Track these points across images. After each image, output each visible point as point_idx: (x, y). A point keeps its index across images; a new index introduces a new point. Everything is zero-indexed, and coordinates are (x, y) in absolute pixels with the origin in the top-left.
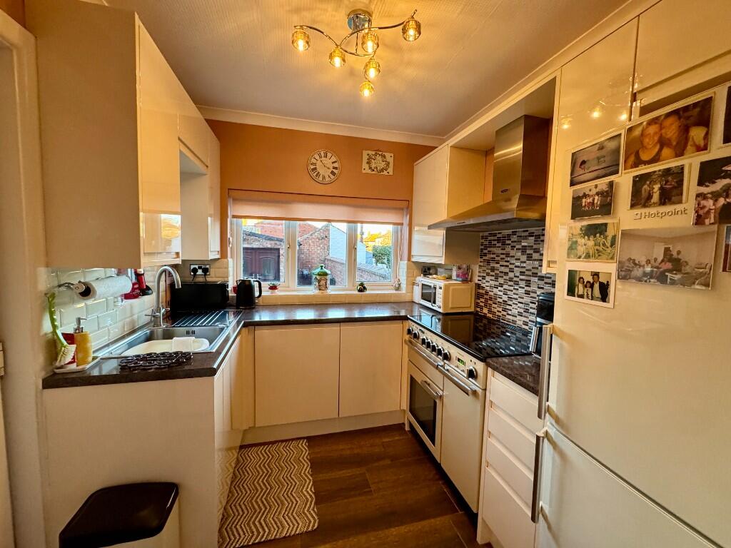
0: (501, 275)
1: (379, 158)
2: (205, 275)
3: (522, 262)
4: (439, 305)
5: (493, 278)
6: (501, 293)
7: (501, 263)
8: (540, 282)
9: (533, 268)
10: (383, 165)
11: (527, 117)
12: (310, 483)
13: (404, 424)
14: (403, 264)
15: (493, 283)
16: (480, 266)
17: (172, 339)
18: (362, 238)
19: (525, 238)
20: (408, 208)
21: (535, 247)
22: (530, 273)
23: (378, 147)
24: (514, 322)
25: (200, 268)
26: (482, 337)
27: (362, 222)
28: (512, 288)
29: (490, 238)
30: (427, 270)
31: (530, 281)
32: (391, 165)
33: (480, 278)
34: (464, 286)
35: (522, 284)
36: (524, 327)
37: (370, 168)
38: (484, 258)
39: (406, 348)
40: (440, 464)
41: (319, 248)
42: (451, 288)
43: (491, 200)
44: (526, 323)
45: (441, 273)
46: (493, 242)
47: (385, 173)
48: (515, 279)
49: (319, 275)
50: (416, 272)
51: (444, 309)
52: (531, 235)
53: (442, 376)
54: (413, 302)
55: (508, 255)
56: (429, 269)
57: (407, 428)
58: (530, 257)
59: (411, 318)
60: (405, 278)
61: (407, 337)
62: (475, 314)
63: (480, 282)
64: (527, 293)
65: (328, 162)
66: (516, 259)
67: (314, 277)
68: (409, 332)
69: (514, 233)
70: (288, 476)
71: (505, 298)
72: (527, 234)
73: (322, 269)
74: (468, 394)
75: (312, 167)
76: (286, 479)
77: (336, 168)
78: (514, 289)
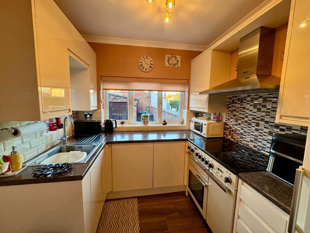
0: (239, 118)
1: (173, 58)
2: (91, 117)
3: (253, 112)
4: (204, 133)
5: (235, 120)
6: (240, 129)
7: (240, 112)
8: (266, 125)
9: (261, 116)
10: (175, 62)
11: (262, 28)
12: (138, 224)
13: (185, 192)
14: (185, 111)
15: (235, 123)
16: (226, 113)
17: (69, 152)
18: (165, 97)
19: (256, 99)
20: (187, 84)
21: (263, 104)
22: (259, 119)
23: (173, 53)
24: (248, 145)
25: (88, 114)
26: (227, 150)
27: (165, 91)
28: (247, 126)
29: (233, 99)
30: (197, 114)
31: (259, 123)
32: (180, 62)
33: (227, 120)
34: (218, 124)
35: (254, 125)
36: (254, 148)
37: (169, 64)
38: (229, 109)
39: (187, 155)
40: (206, 220)
41: (146, 102)
42: (211, 125)
43: (236, 78)
44: (255, 147)
45: (205, 116)
46: (235, 101)
47: (176, 66)
48: (249, 122)
49: (144, 117)
50: (192, 115)
51: (207, 136)
52: (261, 97)
53: (208, 176)
54: (190, 130)
55: (244, 108)
56: (198, 114)
57: (187, 194)
58: (259, 110)
59: (190, 140)
60: (186, 118)
61: (187, 150)
62: (223, 138)
63: (226, 122)
64: (257, 130)
65: (148, 61)
66: (250, 111)
67: (142, 117)
68: (189, 148)
69: (249, 96)
70: (127, 220)
71: (242, 131)
72: (258, 97)
73: (145, 114)
74: (225, 192)
75: (140, 64)
76: (126, 221)
77: (152, 64)
78: (248, 127)
